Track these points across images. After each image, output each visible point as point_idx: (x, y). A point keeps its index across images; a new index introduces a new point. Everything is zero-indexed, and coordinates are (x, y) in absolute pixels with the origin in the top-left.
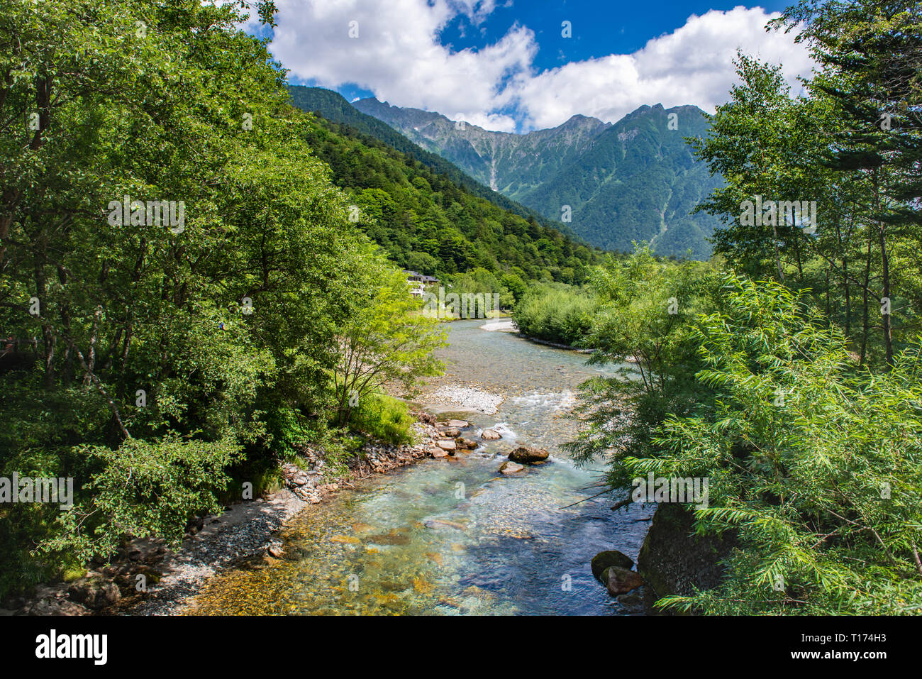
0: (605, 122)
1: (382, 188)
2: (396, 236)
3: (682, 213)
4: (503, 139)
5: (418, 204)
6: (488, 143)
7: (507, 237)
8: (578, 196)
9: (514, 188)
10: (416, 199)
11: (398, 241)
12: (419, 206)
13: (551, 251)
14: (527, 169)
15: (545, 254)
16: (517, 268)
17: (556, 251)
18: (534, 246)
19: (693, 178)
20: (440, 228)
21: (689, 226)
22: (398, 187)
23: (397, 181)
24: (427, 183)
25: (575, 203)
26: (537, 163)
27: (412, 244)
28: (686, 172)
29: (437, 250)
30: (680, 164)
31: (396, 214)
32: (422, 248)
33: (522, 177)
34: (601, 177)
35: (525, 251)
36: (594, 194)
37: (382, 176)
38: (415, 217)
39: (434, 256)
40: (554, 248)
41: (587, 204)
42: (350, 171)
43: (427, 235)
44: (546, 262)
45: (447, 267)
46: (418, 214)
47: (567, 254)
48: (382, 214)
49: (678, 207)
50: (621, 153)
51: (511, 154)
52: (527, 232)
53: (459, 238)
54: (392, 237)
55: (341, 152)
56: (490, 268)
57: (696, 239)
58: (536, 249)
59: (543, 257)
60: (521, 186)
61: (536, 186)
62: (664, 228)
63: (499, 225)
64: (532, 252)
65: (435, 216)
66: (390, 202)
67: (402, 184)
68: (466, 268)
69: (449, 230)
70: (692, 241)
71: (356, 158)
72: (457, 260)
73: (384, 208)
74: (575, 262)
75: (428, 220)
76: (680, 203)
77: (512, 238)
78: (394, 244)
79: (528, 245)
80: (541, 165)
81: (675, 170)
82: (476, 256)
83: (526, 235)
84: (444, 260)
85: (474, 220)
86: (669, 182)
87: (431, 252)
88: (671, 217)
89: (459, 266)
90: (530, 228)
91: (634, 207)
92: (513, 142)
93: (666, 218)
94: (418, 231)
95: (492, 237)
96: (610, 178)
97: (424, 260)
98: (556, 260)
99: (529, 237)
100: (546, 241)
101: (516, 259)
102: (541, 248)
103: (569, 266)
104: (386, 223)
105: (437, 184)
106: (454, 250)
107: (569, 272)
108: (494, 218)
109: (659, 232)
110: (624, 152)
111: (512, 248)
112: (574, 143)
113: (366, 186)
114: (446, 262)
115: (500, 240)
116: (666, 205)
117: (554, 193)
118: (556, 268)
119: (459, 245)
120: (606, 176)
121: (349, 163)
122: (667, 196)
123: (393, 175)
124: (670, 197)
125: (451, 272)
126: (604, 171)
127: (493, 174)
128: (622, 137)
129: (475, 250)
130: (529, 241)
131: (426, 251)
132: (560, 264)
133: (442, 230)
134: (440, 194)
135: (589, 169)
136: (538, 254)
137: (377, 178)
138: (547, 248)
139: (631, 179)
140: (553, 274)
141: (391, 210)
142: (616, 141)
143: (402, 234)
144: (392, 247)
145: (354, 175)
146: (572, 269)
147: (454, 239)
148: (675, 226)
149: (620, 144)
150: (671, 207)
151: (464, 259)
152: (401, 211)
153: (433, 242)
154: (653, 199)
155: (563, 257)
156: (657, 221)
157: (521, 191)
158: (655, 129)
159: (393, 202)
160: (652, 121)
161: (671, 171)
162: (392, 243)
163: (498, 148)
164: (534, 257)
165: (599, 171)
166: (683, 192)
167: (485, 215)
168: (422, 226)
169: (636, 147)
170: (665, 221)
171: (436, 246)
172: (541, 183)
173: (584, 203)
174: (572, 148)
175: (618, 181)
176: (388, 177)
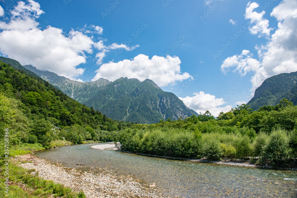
0: (110, 81)
1: (37, 92)
2: (42, 111)
3: (134, 110)
4: (77, 83)
5: (51, 99)
6: (71, 84)
7: (84, 114)
8: (101, 104)
9: (80, 99)
10: (50, 97)
11: (43, 113)
12: (52, 100)
13: (99, 119)
14: (84, 93)
15: (97, 120)
16: (88, 125)
17: (101, 119)
18: (93, 117)
19: (136, 99)
20: (60, 108)
21: (136, 114)
22: (43, 92)
23: (43, 90)
24: (53, 93)
25: (100, 105)
26: (88, 92)
27: (48, 114)
28: (134, 98)
29: (59, 117)
30: (133, 95)
31: (42, 102)
32: (53, 116)
33: (83, 96)
34: (109, 98)
35: (90, 119)
36: (106, 103)
37: (37, 88)
38: (50, 104)
39: (58, 119)
40: (100, 118)
41: (104, 106)
42: (24, 84)
43: (55, 111)
44: (97, 123)
45: (63, 124)
46: (51, 103)
47: (105, 120)
48: (36, 102)
49: (132, 108)
50: (115, 91)
51: (79, 88)
52: (90, 112)
53: (68, 113)
54: (40, 111)
55: (20, 77)
56: (80, 124)
57: (138, 118)
58: (94, 118)
59: (96, 121)
60: (82, 99)
61: (87, 99)
62: (128, 115)
63: (81, 109)
64: (93, 119)
65: (59, 104)
66: (40, 97)
67: (45, 91)
68: (70, 124)
69: (64, 109)
70: (137, 119)
71: (27, 80)
72: (67, 121)
73: (37, 99)
74: (108, 123)
75: (56, 105)
76: (133, 107)
77: (85, 114)
78: (41, 114)
79: (91, 117)
80: (89, 93)
81: (131, 97)
82: (74, 120)
83: (90, 113)
84: (62, 121)
85: (72, 107)
86: (129, 100)
87: (56, 118)
88: (130, 111)
89: (68, 123)
90: (92, 111)
91: (119, 107)
92: (80, 85)
93: (128, 111)
94: (51, 109)
95: (78, 113)
96: (111, 98)
97: (54, 120)
98: (101, 122)
99: (91, 114)
100: (97, 116)
101: (88, 122)
102: (96, 118)
103: (106, 125)
104: (38, 105)
105: (58, 93)
106: (66, 117)
107: (106, 127)
108: (78, 107)
109: (127, 115)
110: (116, 90)
111: (86, 118)
112: (100, 87)
113: (30, 91)
114: (62, 122)
115: (81, 115)
116: (129, 107)
117: (93, 102)
118: (101, 125)
119: (68, 115)
120: (110, 98)
121: (23, 81)
122: (129, 105)
123: (41, 88)
124: (130, 105)
125: (64, 126)
126: (109, 96)
127: (73, 94)
128: (116, 86)
129: (74, 117)
130: (91, 116)
131: (55, 117)
132: (102, 124)
133: (61, 110)
134: (59, 97)
135: (105, 95)
136: (95, 120)
137: (35, 88)
138: (98, 118)
139: (118, 99)
140: (101, 127)
141: (40, 101)
142: (113, 87)
143: (44, 110)
144: (40, 115)
145: (25, 86)
146: (107, 126)
147: (66, 113)
148: (131, 114)
149: (115, 88)
150: (130, 108)
151: (70, 121)
152: (44, 101)
153: (58, 114)
154: (125, 105)
155: (103, 121)
156: (126, 112)
157: (82, 100)
158: (125, 84)
159: (41, 97)
160: (124, 82)
161: (130, 97)
162: (40, 113)
163: (75, 86)
164: (94, 121)
165: (108, 95)
166: (134, 104)
167: (76, 106)
168: (53, 107)
169: (120, 89)
170: (128, 112)
171: (59, 115)
172: (89, 98)
173: (103, 105)
174: (99, 88)
175: (114, 99)
176: (39, 88)
